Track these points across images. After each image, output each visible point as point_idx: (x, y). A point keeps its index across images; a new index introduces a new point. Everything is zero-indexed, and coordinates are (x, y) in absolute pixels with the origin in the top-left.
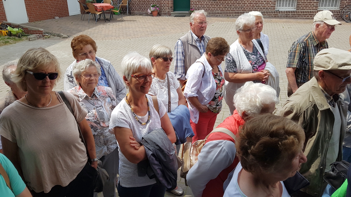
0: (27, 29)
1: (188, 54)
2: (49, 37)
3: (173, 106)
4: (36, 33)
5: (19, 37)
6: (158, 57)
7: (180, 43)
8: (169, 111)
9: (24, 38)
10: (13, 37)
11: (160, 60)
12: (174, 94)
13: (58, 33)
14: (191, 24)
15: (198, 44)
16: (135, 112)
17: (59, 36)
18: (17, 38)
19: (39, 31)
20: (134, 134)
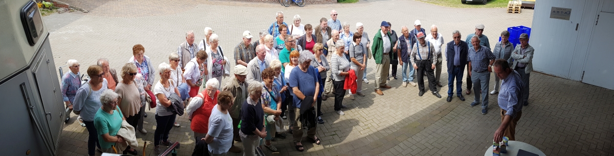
0: (56, 3)
1: (184, 53)
2: (73, 11)
3: (180, 83)
4: (63, 7)
5: (51, 9)
6: (172, 60)
7: (180, 48)
8: (177, 86)
9: (54, 10)
10: (47, 9)
11: (174, 61)
12: (180, 77)
13: (80, 8)
14: (187, 38)
15: (189, 48)
16: (165, 87)
17: (81, 10)
18: (49, 10)
19: (65, 5)
20: (166, 96)
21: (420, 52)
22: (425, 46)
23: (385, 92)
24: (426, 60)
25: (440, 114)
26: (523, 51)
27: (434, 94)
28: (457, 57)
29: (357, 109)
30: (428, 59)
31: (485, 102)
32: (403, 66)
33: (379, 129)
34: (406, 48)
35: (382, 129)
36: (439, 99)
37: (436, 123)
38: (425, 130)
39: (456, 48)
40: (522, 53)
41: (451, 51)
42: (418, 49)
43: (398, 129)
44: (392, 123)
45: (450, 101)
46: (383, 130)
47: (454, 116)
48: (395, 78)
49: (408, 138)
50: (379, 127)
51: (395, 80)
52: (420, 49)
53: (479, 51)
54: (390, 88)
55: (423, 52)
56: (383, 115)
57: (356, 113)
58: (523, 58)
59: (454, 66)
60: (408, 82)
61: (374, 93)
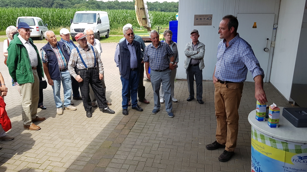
21: (83, 58)
22: (89, 50)
23: (41, 125)
24: (93, 68)
25: (126, 128)
26: (195, 47)
27: (104, 111)
28: (133, 57)
29: (16, 156)
30: (95, 66)
31: (170, 104)
32: (53, 87)
33: (67, 165)
34: (56, 60)
35: (70, 164)
36: (112, 116)
37: (129, 136)
38: (123, 146)
39: (130, 48)
40: (195, 49)
41: (125, 52)
42: (80, 55)
43: (91, 156)
44: (78, 154)
45: (127, 114)
46: (73, 164)
47: (143, 126)
48: (43, 109)
49: (111, 159)
50: (65, 163)
51: (44, 110)
52: (82, 55)
53: (160, 47)
54: (44, 119)
55: (87, 58)
56: (58, 149)
57: (18, 163)
58: (197, 53)
59: (131, 69)
60: (64, 107)
61: (26, 131)
